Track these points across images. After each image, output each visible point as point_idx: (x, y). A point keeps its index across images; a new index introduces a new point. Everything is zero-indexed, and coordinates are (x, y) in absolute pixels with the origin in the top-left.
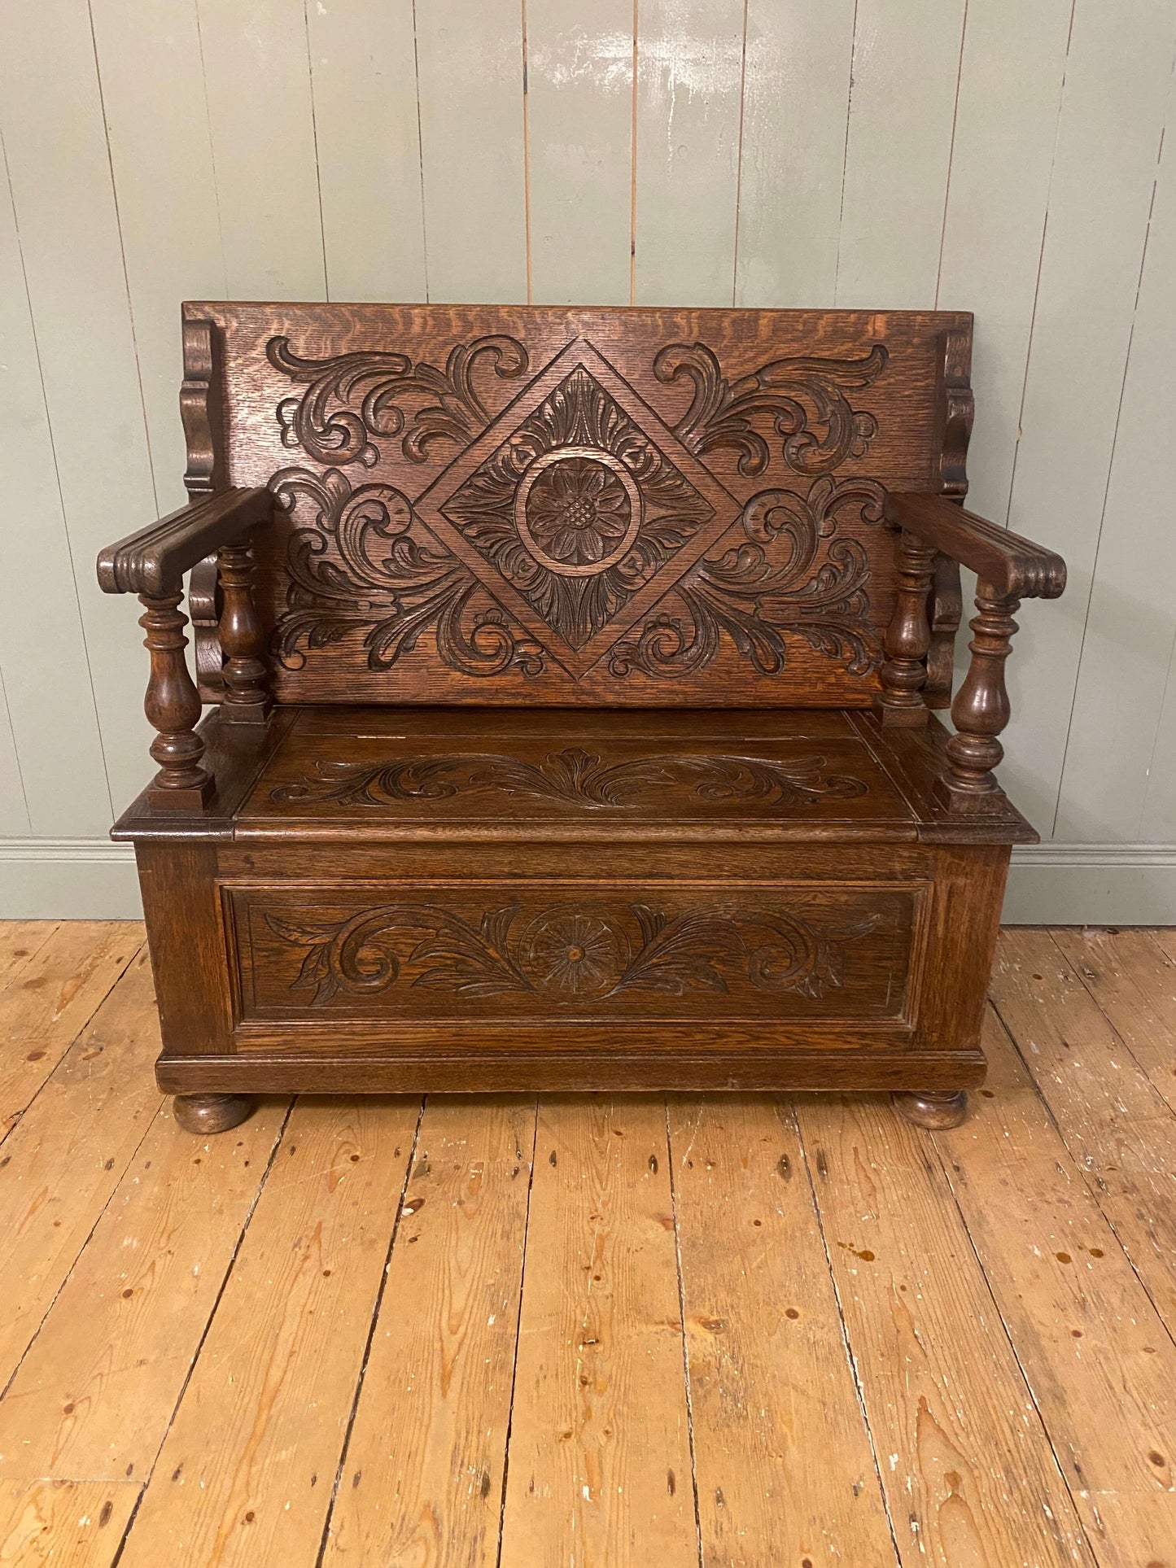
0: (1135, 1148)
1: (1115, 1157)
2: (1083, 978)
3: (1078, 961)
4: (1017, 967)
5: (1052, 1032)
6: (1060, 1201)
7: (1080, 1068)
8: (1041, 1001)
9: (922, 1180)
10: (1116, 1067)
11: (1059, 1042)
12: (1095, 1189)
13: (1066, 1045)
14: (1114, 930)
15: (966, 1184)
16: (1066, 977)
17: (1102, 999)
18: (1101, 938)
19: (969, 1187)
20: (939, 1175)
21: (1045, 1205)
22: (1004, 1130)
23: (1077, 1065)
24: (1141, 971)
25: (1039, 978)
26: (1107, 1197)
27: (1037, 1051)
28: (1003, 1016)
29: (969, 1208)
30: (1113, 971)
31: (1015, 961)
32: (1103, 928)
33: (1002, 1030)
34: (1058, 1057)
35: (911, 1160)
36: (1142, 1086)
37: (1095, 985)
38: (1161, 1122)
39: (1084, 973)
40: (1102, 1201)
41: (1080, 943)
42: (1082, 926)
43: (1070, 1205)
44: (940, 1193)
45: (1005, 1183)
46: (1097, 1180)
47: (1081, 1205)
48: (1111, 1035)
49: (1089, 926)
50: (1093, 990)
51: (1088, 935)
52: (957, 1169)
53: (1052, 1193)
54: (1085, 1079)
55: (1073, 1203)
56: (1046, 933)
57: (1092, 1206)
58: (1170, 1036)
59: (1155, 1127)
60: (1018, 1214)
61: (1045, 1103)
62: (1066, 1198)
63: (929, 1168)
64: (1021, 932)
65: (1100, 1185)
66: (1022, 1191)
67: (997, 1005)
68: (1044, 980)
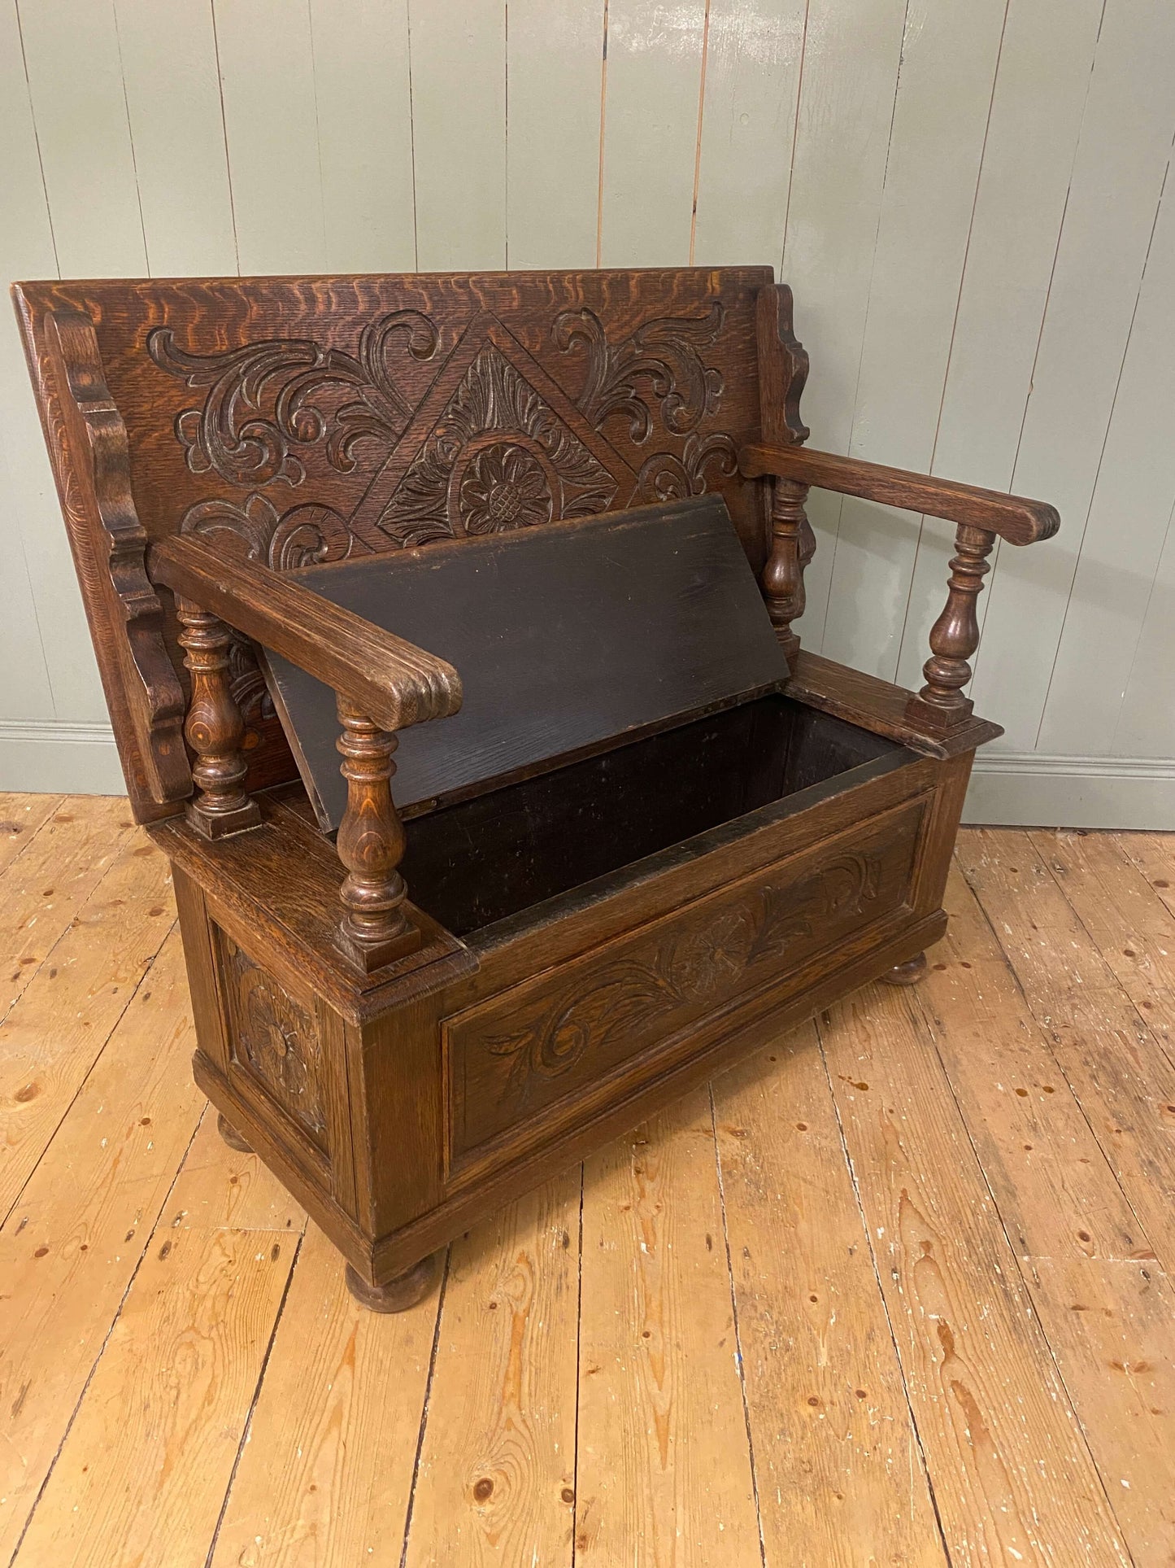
0: (1086, 1011)
1: (1070, 1017)
2: (1053, 872)
3: (1051, 858)
4: (996, 861)
5: (1024, 917)
6: (1022, 1050)
7: (1045, 947)
8: (1016, 890)
9: (908, 1030)
10: (1075, 946)
11: (1029, 925)
12: (1051, 1042)
13: (1035, 927)
14: (1083, 832)
15: (945, 1035)
16: (1038, 871)
17: (1068, 890)
18: (1071, 839)
19: (948, 1038)
20: (923, 1028)
21: (1010, 1053)
22: (978, 995)
23: (1043, 944)
24: (1103, 868)
25: (1015, 871)
26: (1060, 1048)
27: (1011, 932)
28: (982, 903)
29: (947, 1053)
30: (1080, 867)
31: (995, 856)
32: (1074, 830)
33: (981, 914)
34: (1027, 937)
35: (900, 1015)
36: (1096, 962)
37: (1063, 878)
38: (1110, 991)
39: (1054, 868)
40: (1056, 1051)
41: (1053, 844)
42: (1056, 828)
43: (1030, 1053)
44: (924, 1041)
45: (977, 1035)
46: (1053, 1035)
47: (1038, 1051)
48: (1074, 920)
49: (1062, 828)
50: (1061, 883)
51: (1060, 836)
52: (938, 1023)
53: (1016, 1045)
54: (1049, 955)
55: (1032, 1051)
56: (1024, 833)
57: (1048, 1054)
58: (1123, 922)
59: (1105, 994)
60: (987, 1059)
61: (1014, 974)
62: (1027, 1048)
63: (915, 1022)
64: (1002, 831)
65: (1055, 1039)
66: (991, 1042)
67: (977, 893)
68: (1019, 873)
